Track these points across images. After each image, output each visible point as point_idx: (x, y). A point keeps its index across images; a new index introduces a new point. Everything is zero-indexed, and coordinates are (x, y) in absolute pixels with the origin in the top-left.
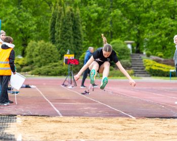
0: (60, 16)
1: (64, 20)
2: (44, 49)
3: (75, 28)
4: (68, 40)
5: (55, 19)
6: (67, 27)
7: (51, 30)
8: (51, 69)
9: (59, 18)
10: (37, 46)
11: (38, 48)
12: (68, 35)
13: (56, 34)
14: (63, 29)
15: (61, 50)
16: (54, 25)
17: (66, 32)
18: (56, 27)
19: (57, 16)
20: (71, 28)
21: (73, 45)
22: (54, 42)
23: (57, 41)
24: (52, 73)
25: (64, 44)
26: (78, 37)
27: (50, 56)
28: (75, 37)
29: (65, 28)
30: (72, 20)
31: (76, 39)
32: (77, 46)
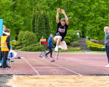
0: (37, 16)
1: (40, 19)
2: (28, 36)
3: (46, 24)
4: (42, 30)
5: (35, 18)
6: (42, 23)
7: (33, 24)
8: (33, 47)
9: (37, 18)
10: (24, 34)
11: (25, 35)
12: (42, 27)
13: (35, 27)
14: (39, 24)
15: (38, 36)
16: (34, 22)
17: (41, 26)
18: (35, 23)
19: (36, 17)
20: (44, 23)
21: (45, 33)
22: (34, 32)
23: (36, 31)
24: (33, 49)
25: (40, 33)
26: (48, 28)
27: (32, 40)
28: (47, 29)
29: (41, 24)
30: (45, 19)
31: (47, 30)
32: (48, 34)
